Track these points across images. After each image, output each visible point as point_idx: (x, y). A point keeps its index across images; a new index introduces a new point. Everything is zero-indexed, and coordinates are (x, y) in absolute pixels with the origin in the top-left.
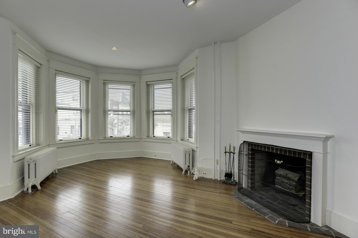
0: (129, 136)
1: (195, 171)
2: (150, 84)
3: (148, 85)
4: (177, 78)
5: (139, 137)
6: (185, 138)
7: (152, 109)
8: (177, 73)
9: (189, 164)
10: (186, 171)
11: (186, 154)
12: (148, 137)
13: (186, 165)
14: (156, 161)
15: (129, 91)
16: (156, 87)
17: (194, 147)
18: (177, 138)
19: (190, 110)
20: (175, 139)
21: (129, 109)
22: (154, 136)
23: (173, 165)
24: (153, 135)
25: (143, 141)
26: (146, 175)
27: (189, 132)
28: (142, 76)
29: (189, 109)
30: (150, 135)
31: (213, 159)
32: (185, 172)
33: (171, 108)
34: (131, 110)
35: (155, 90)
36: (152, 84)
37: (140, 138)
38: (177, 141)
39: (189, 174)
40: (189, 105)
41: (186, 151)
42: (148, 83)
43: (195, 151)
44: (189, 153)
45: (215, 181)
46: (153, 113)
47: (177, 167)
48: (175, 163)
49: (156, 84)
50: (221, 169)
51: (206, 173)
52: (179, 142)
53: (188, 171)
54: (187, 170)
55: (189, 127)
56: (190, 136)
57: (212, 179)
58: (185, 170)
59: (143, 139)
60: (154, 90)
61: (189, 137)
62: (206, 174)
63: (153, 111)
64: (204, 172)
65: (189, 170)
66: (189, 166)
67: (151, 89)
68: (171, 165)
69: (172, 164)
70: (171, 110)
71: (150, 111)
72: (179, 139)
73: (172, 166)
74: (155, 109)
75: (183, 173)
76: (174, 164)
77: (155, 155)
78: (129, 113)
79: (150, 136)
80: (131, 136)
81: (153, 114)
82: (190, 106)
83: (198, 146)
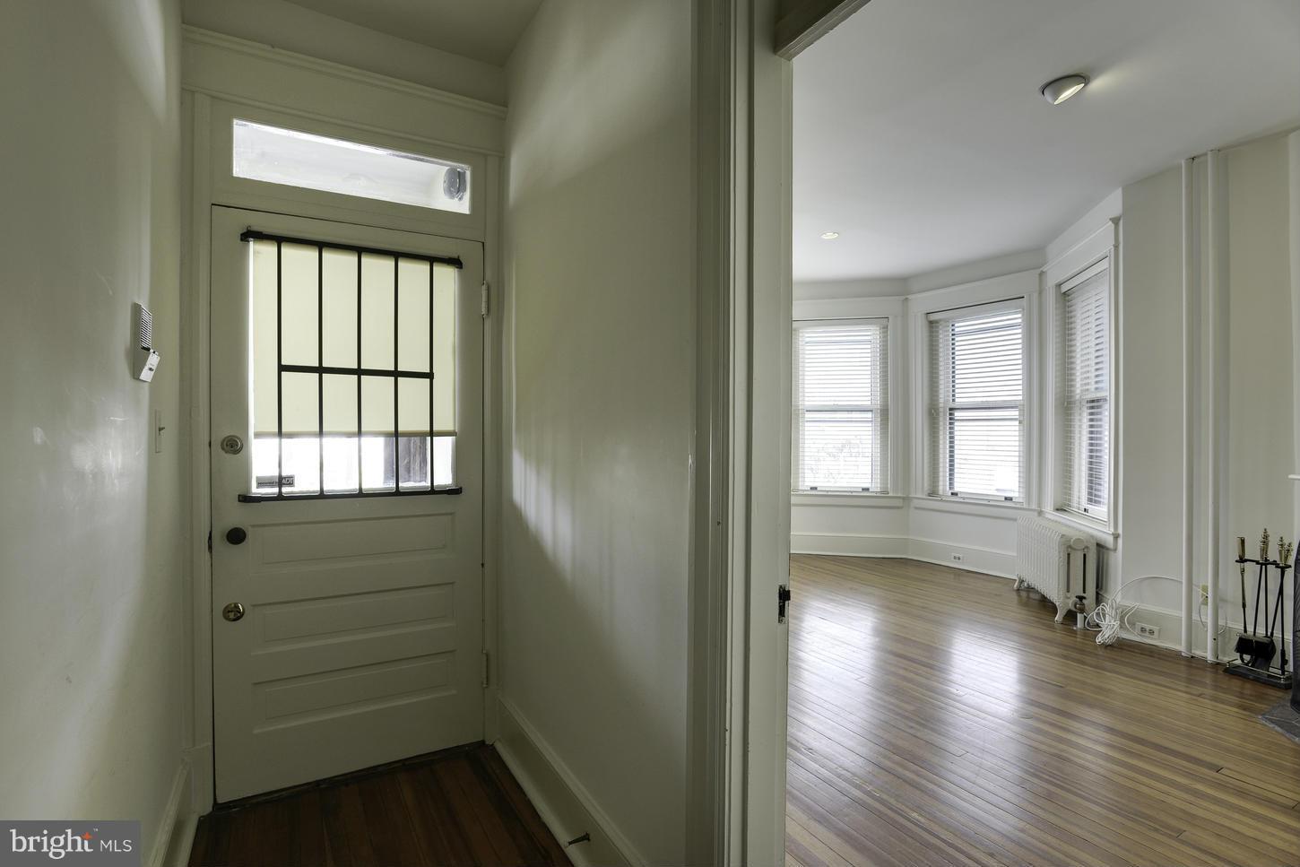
0: (867, 489)
1: (1104, 615)
2: (941, 320)
3: (932, 325)
4: (1040, 293)
5: (899, 495)
6: (1075, 504)
7: (948, 401)
8: (1042, 274)
9: (1084, 592)
10: (1071, 616)
11: (1069, 554)
12: (933, 493)
13: (1068, 591)
14: (959, 575)
15: (869, 346)
16: (960, 326)
17: (1104, 533)
18: (1040, 504)
19: (1095, 404)
20: (1034, 506)
21: (869, 403)
22: (952, 494)
23: (1024, 594)
24: (950, 488)
25: (916, 508)
26: (923, 608)
27: (1091, 482)
28: (910, 297)
29: (1093, 401)
30: (941, 488)
31: (1184, 581)
32: (1064, 618)
33: (1021, 398)
34: (876, 407)
35: (957, 339)
36: (946, 321)
37: (904, 498)
38: (1040, 513)
39: (1080, 624)
40: (1092, 387)
41: (1070, 547)
42: (933, 317)
43: (1108, 549)
44: (1085, 555)
45: (1193, 662)
46: (950, 414)
47: (1040, 601)
48: (1030, 589)
49: (963, 318)
50: (1221, 622)
51: (1155, 628)
52: (1048, 516)
53: (1079, 615)
54: (1073, 609)
55: (1091, 463)
56: (1093, 498)
57: (1177, 654)
58: (1064, 612)
59: (915, 501)
60: (953, 339)
61: (1090, 500)
62: (1152, 632)
63: (951, 409)
64: (1144, 625)
65: (1082, 611)
66: (1081, 598)
67: (943, 337)
68: (1015, 593)
69: (1018, 590)
70: (1018, 403)
71: (941, 410)
72: (1048, 508)
73: (1019, 596)
74: (957, 400)
75: (1058, 618)
76: (1028, 591)
77: (957, 555)
78: (869, 415)
79: (941, 492)
80: (875, 486)
81: (950, 419)
82: (1096, 389)
83: (1120, 531)
